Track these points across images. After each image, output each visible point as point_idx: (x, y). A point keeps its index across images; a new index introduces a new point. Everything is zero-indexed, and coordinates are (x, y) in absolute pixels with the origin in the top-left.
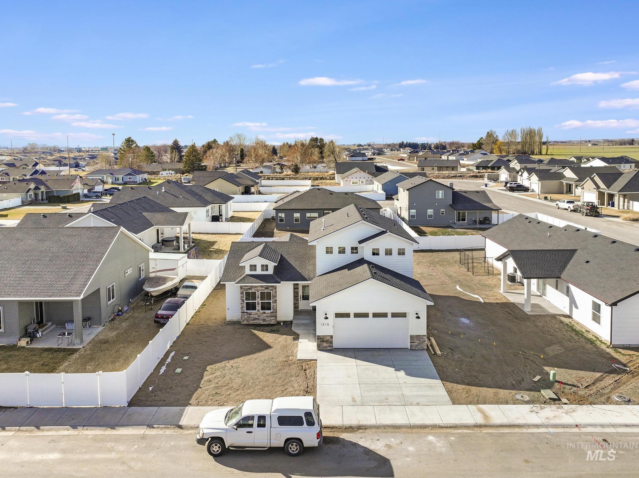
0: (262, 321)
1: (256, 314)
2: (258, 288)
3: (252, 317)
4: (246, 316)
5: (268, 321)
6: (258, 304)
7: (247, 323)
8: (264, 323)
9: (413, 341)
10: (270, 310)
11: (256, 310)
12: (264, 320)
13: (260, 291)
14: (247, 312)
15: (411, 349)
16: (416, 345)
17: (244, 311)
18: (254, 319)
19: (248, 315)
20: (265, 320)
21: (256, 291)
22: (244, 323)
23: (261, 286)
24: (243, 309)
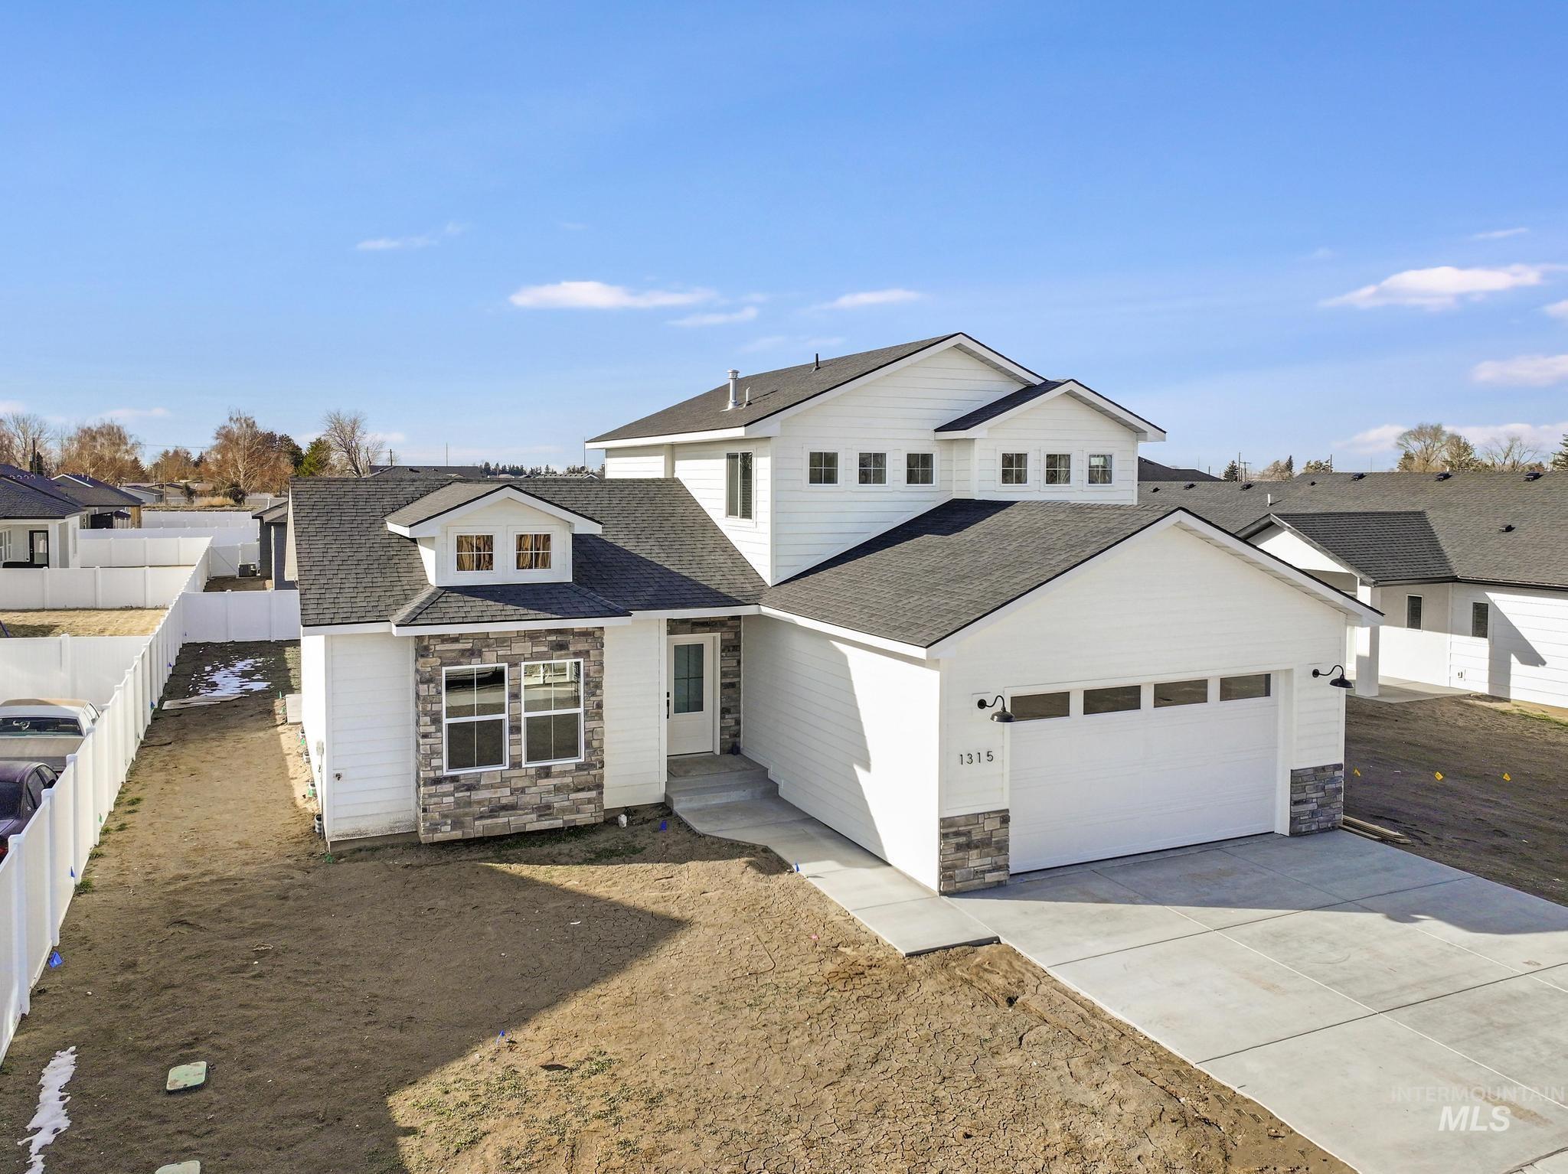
0: (534, 816)
1: (504, 782)
2: (518, 648)
3: (480, 803)
4: (451, 799)
5: (563, 810)
6: (515, 729)
7: (457, 834)
8: (545, 824)
9: (1302, 796)
10: (574, 753)
11: (500, 762)
12: (544, 810)
13: (523, 664)
14: (454, 779)
15: (1295, 834)
16: (1313, 813)
17: (439, 773)
18: (492, 811)
19: (456, 795)
20: (549, 807)
21: (506, 665)
22: (438, 837)
23: (533, 636)
24: (435, 762)
